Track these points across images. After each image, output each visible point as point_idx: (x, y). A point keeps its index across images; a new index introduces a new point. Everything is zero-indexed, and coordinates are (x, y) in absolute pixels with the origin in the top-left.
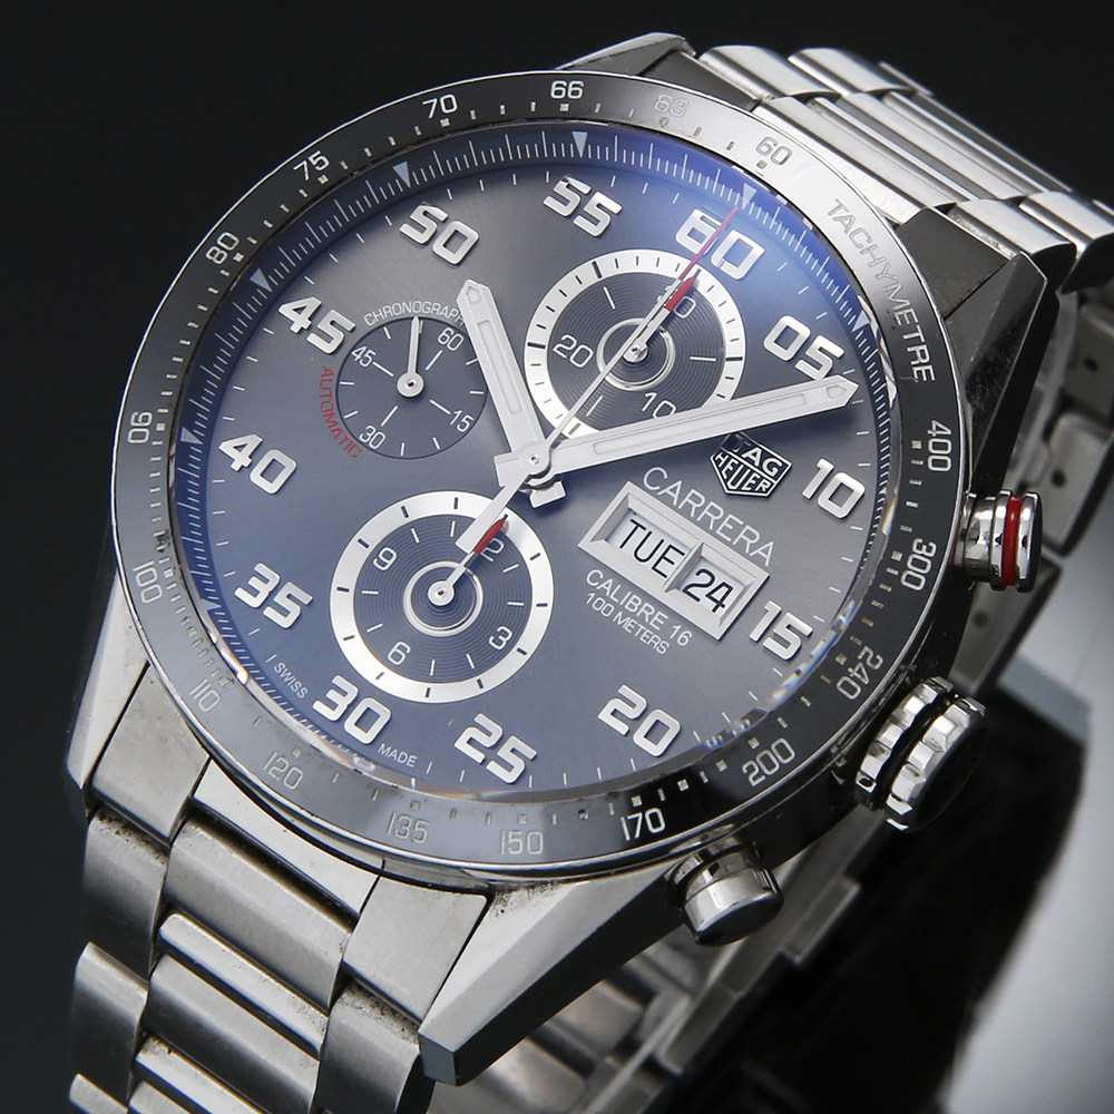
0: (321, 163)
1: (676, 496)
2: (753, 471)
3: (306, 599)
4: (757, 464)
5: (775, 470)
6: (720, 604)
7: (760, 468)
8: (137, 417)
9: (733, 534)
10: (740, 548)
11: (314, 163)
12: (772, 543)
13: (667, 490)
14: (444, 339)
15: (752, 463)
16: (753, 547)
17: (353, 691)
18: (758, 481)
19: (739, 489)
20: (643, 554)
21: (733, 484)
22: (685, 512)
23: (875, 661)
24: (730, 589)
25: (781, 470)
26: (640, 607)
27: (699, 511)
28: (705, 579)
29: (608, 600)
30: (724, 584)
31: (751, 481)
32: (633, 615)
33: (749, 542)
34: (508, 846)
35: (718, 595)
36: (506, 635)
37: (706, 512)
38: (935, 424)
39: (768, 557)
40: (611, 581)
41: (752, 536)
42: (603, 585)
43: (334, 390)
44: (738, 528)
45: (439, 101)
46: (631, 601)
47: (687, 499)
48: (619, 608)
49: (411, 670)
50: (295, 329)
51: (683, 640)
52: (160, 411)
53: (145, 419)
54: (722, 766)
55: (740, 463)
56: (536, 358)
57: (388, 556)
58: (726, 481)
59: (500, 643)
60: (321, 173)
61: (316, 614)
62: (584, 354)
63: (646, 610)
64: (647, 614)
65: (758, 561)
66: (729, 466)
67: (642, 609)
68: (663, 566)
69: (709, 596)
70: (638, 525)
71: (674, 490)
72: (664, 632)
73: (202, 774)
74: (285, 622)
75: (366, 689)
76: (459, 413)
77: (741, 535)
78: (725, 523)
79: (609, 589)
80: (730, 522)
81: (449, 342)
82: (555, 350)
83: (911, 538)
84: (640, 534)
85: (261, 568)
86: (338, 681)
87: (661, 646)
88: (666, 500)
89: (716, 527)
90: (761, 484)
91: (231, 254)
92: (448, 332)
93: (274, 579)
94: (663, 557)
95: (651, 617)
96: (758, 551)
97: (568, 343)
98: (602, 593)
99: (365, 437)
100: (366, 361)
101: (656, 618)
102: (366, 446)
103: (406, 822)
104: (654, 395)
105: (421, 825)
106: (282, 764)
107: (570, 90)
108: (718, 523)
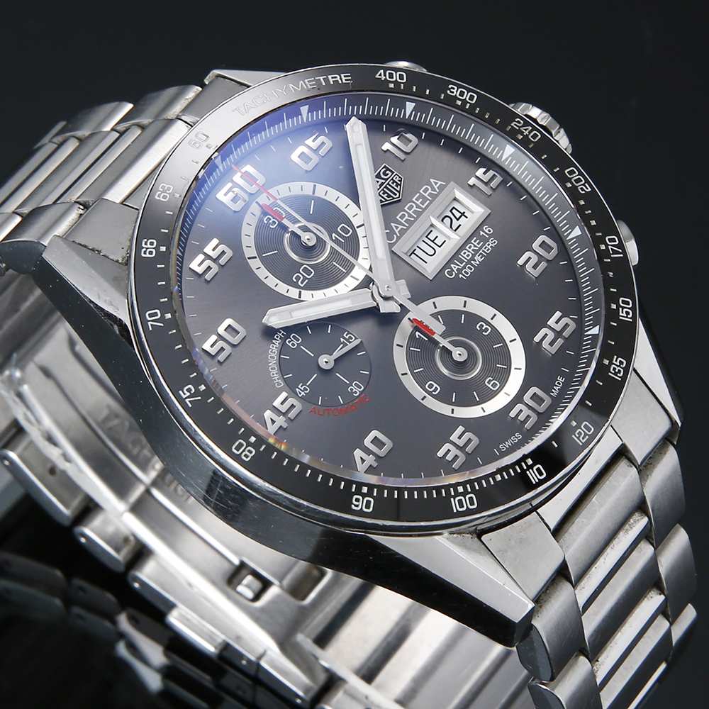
0: (189, 390)
1: (401, 227)
2: (388, 184)
3: (461, 429)
4: (384, 181)
5: (388, 172)
6: (463, 214)
7: (386, 180)
9: (425, 199)
10: (434, 197)
11: (188, 394)
12: (431, 180)
13: (397, 231)
14: (294, 345)
15: (383, 184)
16: (434, 189)
17: (519, 407)
18: (394, 182)
19: (399, 192)
21: (396, 195)
22: (411, 223)
23: (519, 122)
25: (388, 169)
26: (469, 252)
27: (410, 216)
28: (447, 220)
29: (464, 267)
30: (451, 211)
31: (394, 185)
32: (474, 255)
33: (430, 191)
34: (627, 317)
35: (458, 215)
36: (482, 326)
37: (411, 212)
38: (377, 76)
39: (440, 183)
40: (452, 265)
41: (427, 189)
42: (455, 270)
43: (325, 408)
44: (422, 196)
45: (150, 321)
46: (465, 256)
47: (403, 221)
48: (469, 262)
49: (503, 377)
50: (285, 425)
51: (489, 231)
52: (353, 490)
53: (357, 500)
54: (582, 203)
55: (383, 190)
56: (306, 294)
57: (431, 386)
58: (394, 198)
59: (487, 329)
60: (197, 390)
61: (469, 424)
62: (305, 270)
63: (470, 249)
64: (473, 248)
65: (442, 188)
66: (385, 196)
67: (470, 250)
68: (439, 242)
69: (458, 219)
70: (413, 253)
71: (397, 228)
72: (485, 240)
73: (542, 519)
74: (475, 441)
75: (518, 399)
76: (342, 340)
77: (426, 195)
78: (418, 203)
79: (457, 267)
80: (417, 200)
81: (295, 342)
82: (302, 286)
84: (418, 252)
85: (440, 454)
86: (512, 414)
87: (492, 243)
88: (402, 232)
89: (421, 208)
90: (396, 180)
91: (249, 444)
92: (289, 342)
93: (447, 446)
94: (433, 241)
95: (475, 246)
96: (436, 187)
97: (298, 278)
98: (459, 271)
99: (356, 393)
100: (306, 389)
101: (476, 244)
102: (361, 393)
103: (614, 369)
104: (334, 235)
105: (617, 361)
106: (580, 433)
107: (149, 246)
108: (418, 206)
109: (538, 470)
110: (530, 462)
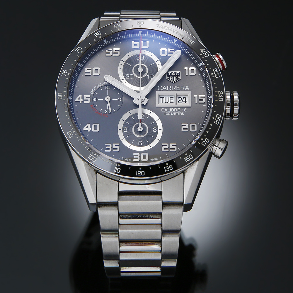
0: (66, 72)
1: (166, 89)
2: (175, 77)
3: (118, 144)
4: (175, 75)
5: (179, 74)
6: (185, 101)
7: (176, 75)
8: (68, 133)
10: (182, 90)
11: (64, 72)
12: (187, 86)
13: (163, 89)
14: (107, 88)
15: (174, 75)
16: (185, 89)
17: (138, 154)
18: (177, 77)
20: (167, 101)
21: (174, 80)
22: (169, 90)
23: (221, 93)
24: (185, 98)
25: (179, 73)
26: (174, 110)
27: (171, 89)
28: (180, 99)
29: (168, 112)
30: (184, 98)
31: (176, 78)
32: (174, 112)
33: (183, 88)
34: (187, 160)
35: (184, 100)
36: (155, 129)
37: (172, 88)
38: (201, 50)
39: (188, 88)
42: (165, 110)
43: (95, 108)
44: (180, 87)
45: (78, 50)
46: (172, 110)
47: (168, 88)
48: (171, 112)
49: (145, 144)
50: (81, 102)
51: (185, 110)
52: (72, 129)
53: (70, 132)
54: (211, 125)
55: (172, 77)
56: (124, 81)
57: (125, 129)
58: (172, 81)
59: (155, 131)
60: (67, 73)
61: (122, 146)
62: (132, 76)
63: (175, 109)
65: (187, 90)
66: (171, 78)
67: (175, 110)
68: (171, 101)
69: (183, 101)
70: (162, 97)
71: (164, 88)
72: (181, 111)
73: (118, 186)
74: (118, 150)
75: (140, 152)
76: (119, 98)
77: (181, 88)
78: (177, 88)
79: (167, 110)
80: (178, 87)
81: (108, 88)
82: (126, 78)
83: (212, 70)
84: (164, 99)
85: (106, 145)
86: (134, 154)
87: (182, 114)
88: (164, 90)
89: (176, 89)
90: (178, 78)
91: (63, 96)
92: (106, 87)
93: (110, 145)
94: (170, 100)
95: (177, 110)
96: (186, 89)
97: (128, 76)
98: (166, 112)
99: (106, 112)
100: (96, 100)
101: (178, 110)
102: (108, 114)
103: (167, 168)
104: (148, 75)
105: (170, 166)
106: (139, 172)
107: (98, 34)
108: (176, 88)
109: (119, 170)
110: (119, 166)
